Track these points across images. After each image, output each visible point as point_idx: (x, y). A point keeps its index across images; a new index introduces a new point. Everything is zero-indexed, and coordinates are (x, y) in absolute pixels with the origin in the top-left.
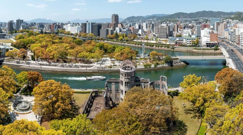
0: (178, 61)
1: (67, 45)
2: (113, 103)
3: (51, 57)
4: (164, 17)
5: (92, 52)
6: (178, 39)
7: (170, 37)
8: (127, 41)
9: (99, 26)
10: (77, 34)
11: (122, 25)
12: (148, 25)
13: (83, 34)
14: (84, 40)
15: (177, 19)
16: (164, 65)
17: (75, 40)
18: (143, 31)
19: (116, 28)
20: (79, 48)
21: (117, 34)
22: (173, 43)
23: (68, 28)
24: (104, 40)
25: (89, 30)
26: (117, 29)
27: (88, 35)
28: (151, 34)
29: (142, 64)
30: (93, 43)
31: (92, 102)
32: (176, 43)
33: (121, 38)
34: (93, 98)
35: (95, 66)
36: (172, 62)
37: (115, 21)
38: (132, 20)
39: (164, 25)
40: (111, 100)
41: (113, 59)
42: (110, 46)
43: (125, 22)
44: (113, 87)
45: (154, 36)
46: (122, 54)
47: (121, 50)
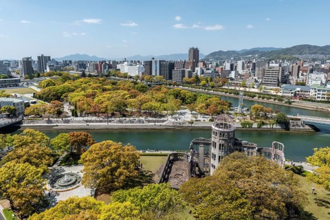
0: (299, 123)
1: (126, 92)
2: (199, 170)
3: (103, 110)
4: (272, 52)
5: (163, 102)
6: (298, 89)
7: (284, 85)
8: (213, 87)
9: (172, 66)
10: (138, 77)
11: (205, 64)
12: (246, 65)
13: (147, 77)
14: (149, 85)
15: (296, 56)
16: (274, 126)
17: (136, 86)
18: (237, 73)
19: (196, 69)
20: (143, 96)
21: (197, 77)
22: (290, 95)
23: (125, 69)
24: (178, 85)
25: (156, 70)
26: (198, 70)
27: (155, 78)
28: (251, 78)
29: (237, 121)
30: (164, 89)
31: (170, 168)
32: (295, 95)
33: (203, 82)
34: (171, 163)
35: (169, 121)
36: (289, 123)
37: (194, 58)
38: (219, 56)
39: (274, 65)
40: (197, 166)
41: (194, 112)
42: (190, 94)
43: (208, 60)
44: (201, 149)
45: (256, 81)
46: (208, 105)
47: (206, 99)
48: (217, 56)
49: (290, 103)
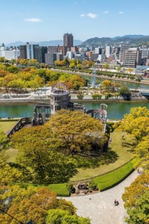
5: (29, 80)
6: (148, 69)
9: (44, 50)
10: (14, 61)
11: (77, 49)
13: (22, 61)
16: (119, 98)
19: (68, 52)
21: (67, 60)
22: (141, 74)
23: (2, 53)
24: (50, 68)
25: (30, 55)
26: (69, 54)
27: (29, 62)
28: (114, 61)
29: (90, 94)
30: (33, 70)
33: (72, 65)
35: (32, 96)
36: (130, 95)
39: (133, 49)
42: (54, 73)
45: (118, 63)
46: (67, 82)
48: (93, 43)
49: (139, 81)
